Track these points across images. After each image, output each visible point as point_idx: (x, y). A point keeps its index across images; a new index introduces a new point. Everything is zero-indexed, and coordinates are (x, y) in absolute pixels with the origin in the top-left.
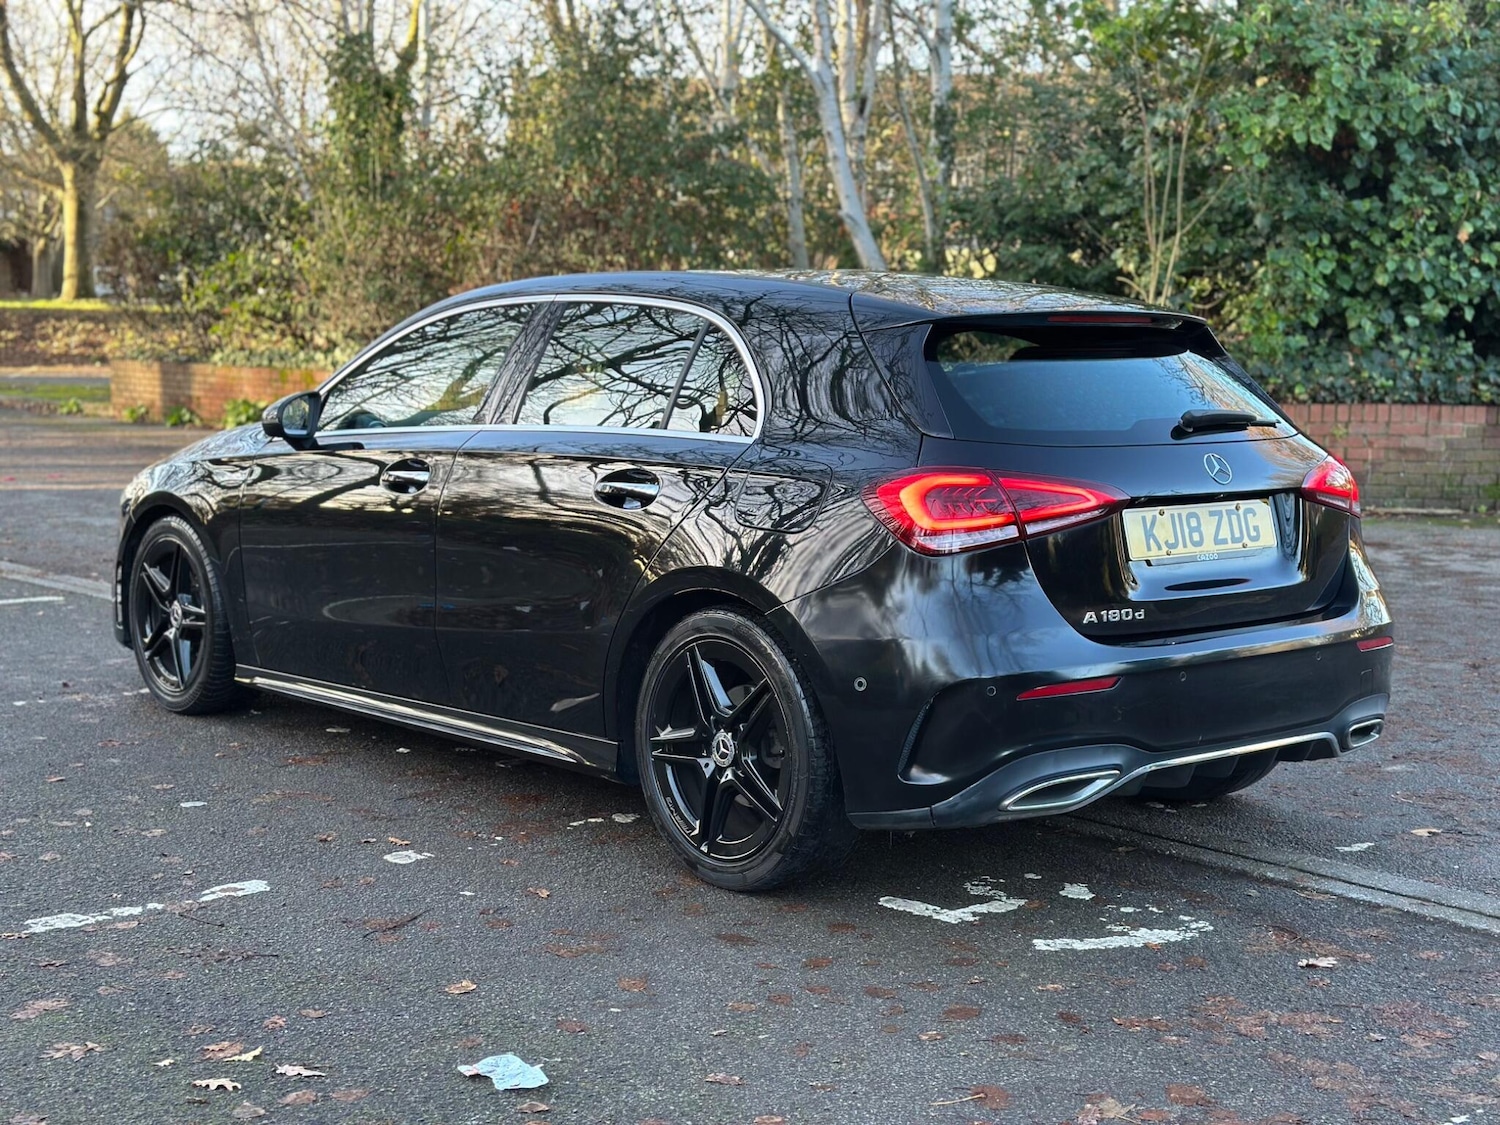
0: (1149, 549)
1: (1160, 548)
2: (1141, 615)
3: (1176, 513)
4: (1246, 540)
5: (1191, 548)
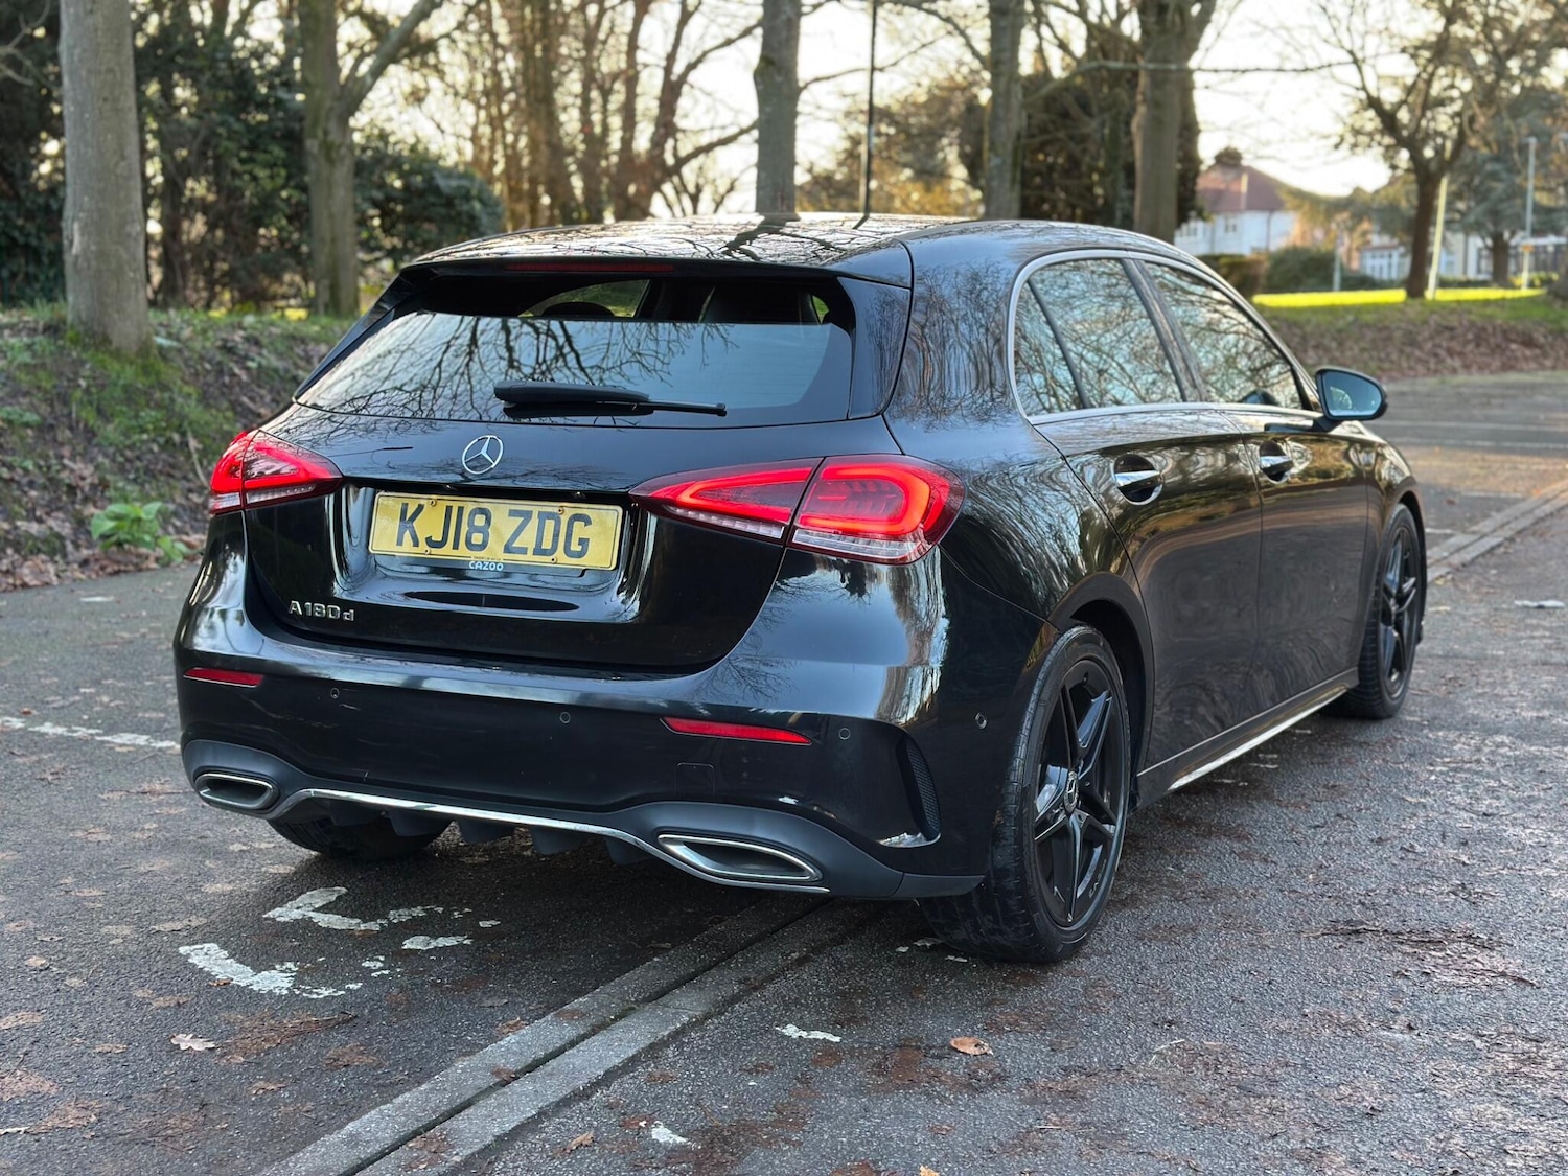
0: (400, 543)
1: (416, 544)
2: (349, 615)
3: (455, 506)
4: (560, 554)
5: (463, 552)
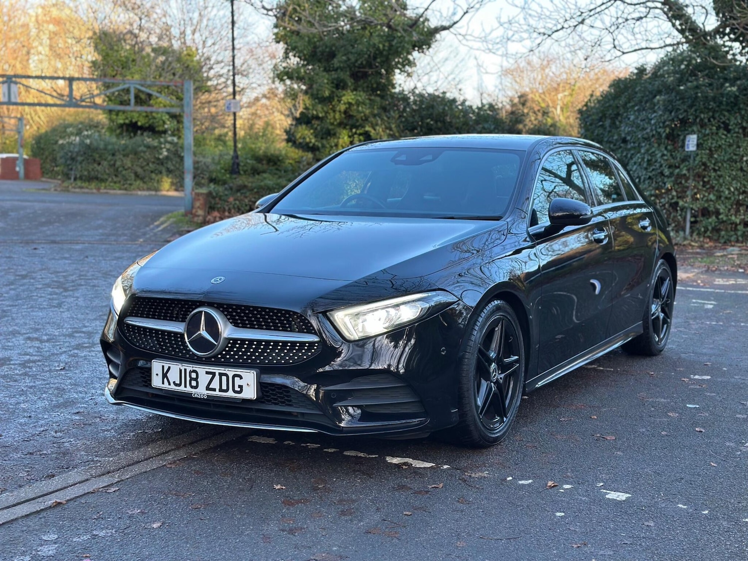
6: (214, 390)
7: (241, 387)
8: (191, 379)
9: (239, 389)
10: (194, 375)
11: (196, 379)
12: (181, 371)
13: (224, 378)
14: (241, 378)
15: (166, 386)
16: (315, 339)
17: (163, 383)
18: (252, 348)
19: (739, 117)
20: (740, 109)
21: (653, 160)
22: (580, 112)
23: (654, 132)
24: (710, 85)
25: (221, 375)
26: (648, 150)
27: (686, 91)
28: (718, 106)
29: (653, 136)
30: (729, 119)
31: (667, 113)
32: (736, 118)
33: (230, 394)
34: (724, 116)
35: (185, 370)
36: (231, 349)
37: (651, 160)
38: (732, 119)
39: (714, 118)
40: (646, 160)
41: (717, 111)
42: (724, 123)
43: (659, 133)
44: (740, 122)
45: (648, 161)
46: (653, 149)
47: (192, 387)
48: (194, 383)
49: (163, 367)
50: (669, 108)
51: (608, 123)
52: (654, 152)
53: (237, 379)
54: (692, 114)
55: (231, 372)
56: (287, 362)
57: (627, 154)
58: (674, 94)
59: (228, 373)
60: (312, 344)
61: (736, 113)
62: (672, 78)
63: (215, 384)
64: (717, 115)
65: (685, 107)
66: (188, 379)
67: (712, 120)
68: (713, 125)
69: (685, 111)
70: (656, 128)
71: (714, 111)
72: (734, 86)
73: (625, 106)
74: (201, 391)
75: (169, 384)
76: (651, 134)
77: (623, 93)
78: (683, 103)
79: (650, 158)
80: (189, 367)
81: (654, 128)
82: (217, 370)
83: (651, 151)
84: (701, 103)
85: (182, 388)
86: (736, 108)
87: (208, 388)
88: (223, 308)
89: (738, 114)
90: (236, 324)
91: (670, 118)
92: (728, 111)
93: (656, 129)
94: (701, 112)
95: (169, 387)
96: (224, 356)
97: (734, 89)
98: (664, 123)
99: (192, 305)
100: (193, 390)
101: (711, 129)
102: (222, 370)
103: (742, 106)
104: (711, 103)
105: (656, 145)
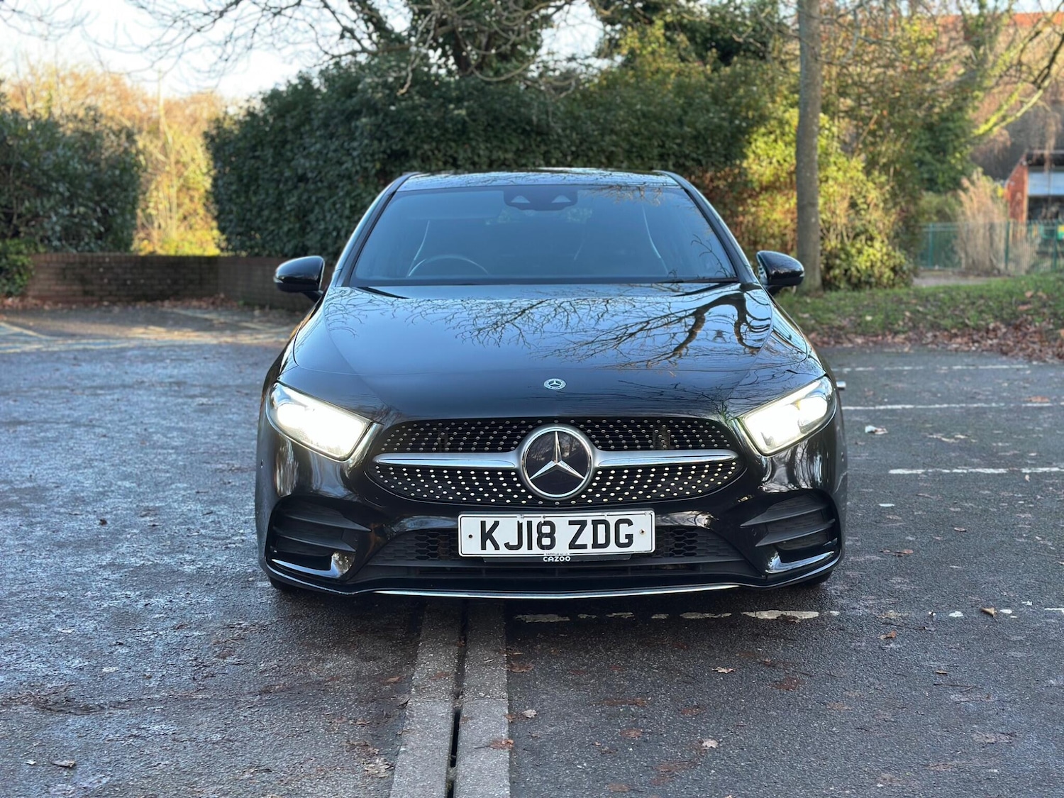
6: (584, 547)
7: (629, 537)
8: (541, 535)
9: (627, 541)
10: (546, 529)
11: (551, 535)
12: (520, 526)
13: (601, 528)
14: (630, 523)
15: (490, 551)
16: (727, 455)
17: (483, 547)
18: (636, 479)
19: (469, 151)
20: (469, 139)
21: (359, 205)
22: (206, 135)
23: (358, 168)
24: (429, 106)
25: (595, 523)
26: (348, 193)
27: (398, 111)
28: (443, 135)
29: (357, 172)
30: (456, 152)
31: (376, 142)
32: (465, 151)
33: (613, 549)
34: (451, 148)
35: (529, 524)
36: (601, 483)
37: (355, 206)
38: (461, 151)
39: (439, 151)
40: (348, 205)
41: (442, 141)
42: (451, 156)
43: (366, 169)
44: (470, 155)
45: (351, 207)
46: (358, 191)
47: (542, 547)
48: (546, 541)
49: (483, 524)
50: (378, 134)
51: (269, 153)
52: (359, 195)
53: (623, 527)
54: (411, 144)
55: (612, 517)
56: (694, 494)
57: (310, 198)
58: (381, 116)
59: (608, 518)
60: (727, 464)
61: (464, 144)
62: (380, 95)
63: (586, 538)
64: (442, 146)
65: (401, 134)
66: (535, 535)
67: (436, 152)
68: (438, 160)
69: (402, 140)
70: (360, 161)
71: (439, 141)
72: (461, 108)
73: (296, 129)
74: (562, 551)
75: (497, 548)
76: (354, 170)
77: (288, 112)
78: (397, 128)
79: (353, 203)
80: (537, 519)
81: (357, 161)
82: (590, 517)
83: (353, 194)
84: (422, 130)
85: (524, 551)
86: (464, 138)
87: (572, 545)
88: (585, 424)
89: (467, 146)
90: (606, 448)
91: (382, 149)
92: (455, 141)
93: (360, 164)
94: (423, 142)
95: (497, 552)
96: (590, 496)
97: (463, 112)
98: (372, 155)
99: (527, 424)
100: (545, 552)
101: (437, 165)
102: (598, 516)
103: (472, 135)
104: (435, 130)
105: (362, 186)
